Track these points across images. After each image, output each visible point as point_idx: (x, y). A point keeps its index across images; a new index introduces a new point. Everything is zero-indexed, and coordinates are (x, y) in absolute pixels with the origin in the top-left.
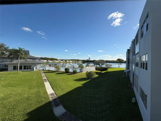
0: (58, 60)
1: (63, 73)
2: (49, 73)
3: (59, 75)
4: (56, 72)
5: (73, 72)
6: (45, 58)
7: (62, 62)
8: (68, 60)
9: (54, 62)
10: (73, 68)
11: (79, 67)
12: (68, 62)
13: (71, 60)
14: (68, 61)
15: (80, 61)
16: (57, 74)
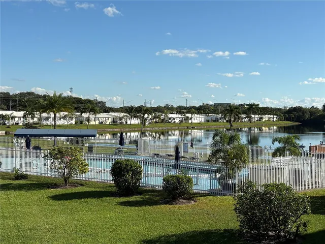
0: (107, 110)
1: (99, 194)
2: (12, 194)
3: (67, 203)
4: (55, 186)
5: (165, 188)
6: (22, 94)
7: (135, 121)
8: (180, 110)
9: (80, 122)
10: (173, 162)
11: (214, 154)
12: (178, 126)
13: (201, 110)
14: (176, 117)
15: (266, 118)
16: (56, 198)
